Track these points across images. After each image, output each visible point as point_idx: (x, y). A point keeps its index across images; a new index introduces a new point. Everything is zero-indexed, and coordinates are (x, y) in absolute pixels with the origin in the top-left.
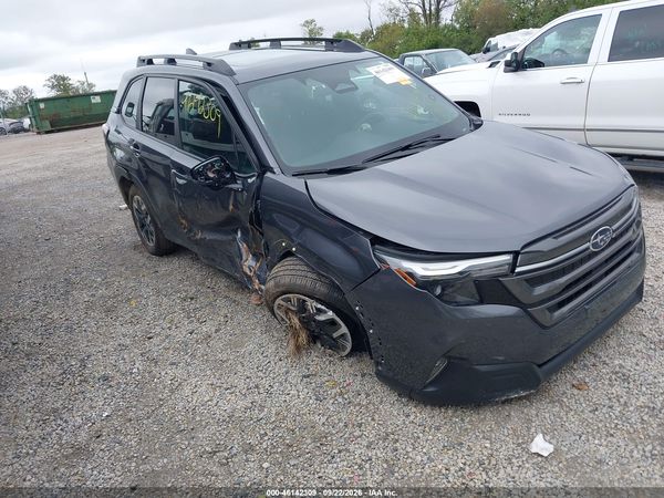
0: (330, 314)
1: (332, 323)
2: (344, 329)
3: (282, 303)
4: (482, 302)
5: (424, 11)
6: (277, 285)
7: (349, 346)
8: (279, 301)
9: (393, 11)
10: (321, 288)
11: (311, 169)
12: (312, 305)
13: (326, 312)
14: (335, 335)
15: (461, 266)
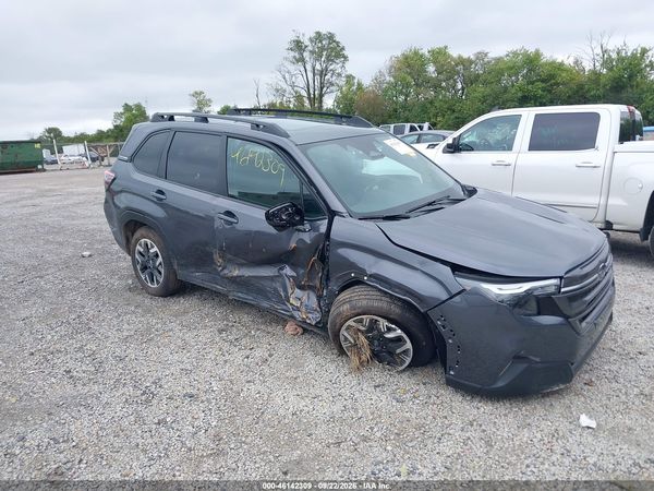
0: (399, 332)
1: (399, 339)
2: (409, 345)
3: (354, 324)
4: (539, 314)
5: (309, 94)
6: (353, 308)
7: (408, 361)
8: (350, 322)
9: (279, 92)
10: (395, 310)
11: (376, 215)
12: (383, 324)
13: (395, 330)
14: (398, 351)
15: (526, 286)
